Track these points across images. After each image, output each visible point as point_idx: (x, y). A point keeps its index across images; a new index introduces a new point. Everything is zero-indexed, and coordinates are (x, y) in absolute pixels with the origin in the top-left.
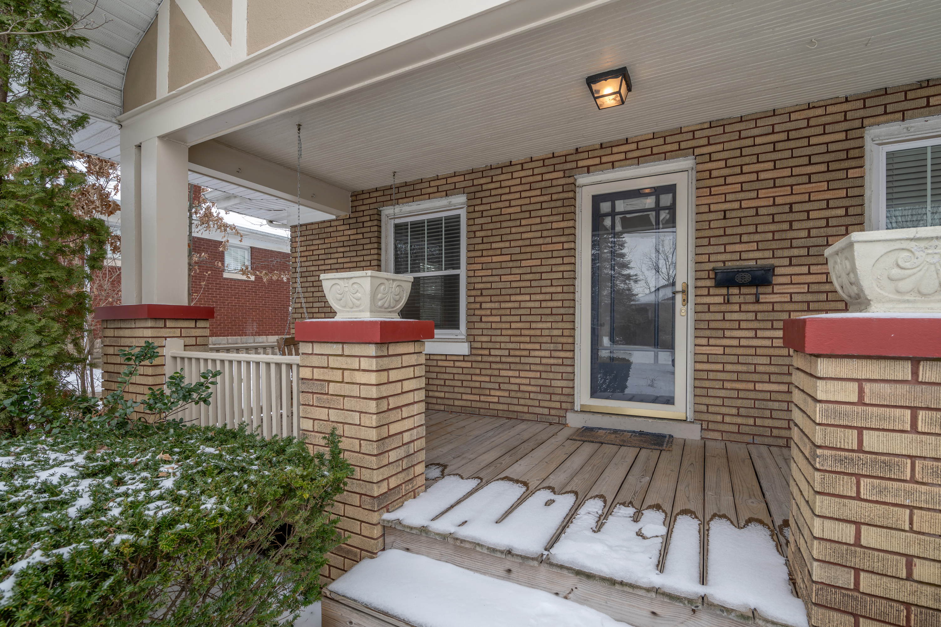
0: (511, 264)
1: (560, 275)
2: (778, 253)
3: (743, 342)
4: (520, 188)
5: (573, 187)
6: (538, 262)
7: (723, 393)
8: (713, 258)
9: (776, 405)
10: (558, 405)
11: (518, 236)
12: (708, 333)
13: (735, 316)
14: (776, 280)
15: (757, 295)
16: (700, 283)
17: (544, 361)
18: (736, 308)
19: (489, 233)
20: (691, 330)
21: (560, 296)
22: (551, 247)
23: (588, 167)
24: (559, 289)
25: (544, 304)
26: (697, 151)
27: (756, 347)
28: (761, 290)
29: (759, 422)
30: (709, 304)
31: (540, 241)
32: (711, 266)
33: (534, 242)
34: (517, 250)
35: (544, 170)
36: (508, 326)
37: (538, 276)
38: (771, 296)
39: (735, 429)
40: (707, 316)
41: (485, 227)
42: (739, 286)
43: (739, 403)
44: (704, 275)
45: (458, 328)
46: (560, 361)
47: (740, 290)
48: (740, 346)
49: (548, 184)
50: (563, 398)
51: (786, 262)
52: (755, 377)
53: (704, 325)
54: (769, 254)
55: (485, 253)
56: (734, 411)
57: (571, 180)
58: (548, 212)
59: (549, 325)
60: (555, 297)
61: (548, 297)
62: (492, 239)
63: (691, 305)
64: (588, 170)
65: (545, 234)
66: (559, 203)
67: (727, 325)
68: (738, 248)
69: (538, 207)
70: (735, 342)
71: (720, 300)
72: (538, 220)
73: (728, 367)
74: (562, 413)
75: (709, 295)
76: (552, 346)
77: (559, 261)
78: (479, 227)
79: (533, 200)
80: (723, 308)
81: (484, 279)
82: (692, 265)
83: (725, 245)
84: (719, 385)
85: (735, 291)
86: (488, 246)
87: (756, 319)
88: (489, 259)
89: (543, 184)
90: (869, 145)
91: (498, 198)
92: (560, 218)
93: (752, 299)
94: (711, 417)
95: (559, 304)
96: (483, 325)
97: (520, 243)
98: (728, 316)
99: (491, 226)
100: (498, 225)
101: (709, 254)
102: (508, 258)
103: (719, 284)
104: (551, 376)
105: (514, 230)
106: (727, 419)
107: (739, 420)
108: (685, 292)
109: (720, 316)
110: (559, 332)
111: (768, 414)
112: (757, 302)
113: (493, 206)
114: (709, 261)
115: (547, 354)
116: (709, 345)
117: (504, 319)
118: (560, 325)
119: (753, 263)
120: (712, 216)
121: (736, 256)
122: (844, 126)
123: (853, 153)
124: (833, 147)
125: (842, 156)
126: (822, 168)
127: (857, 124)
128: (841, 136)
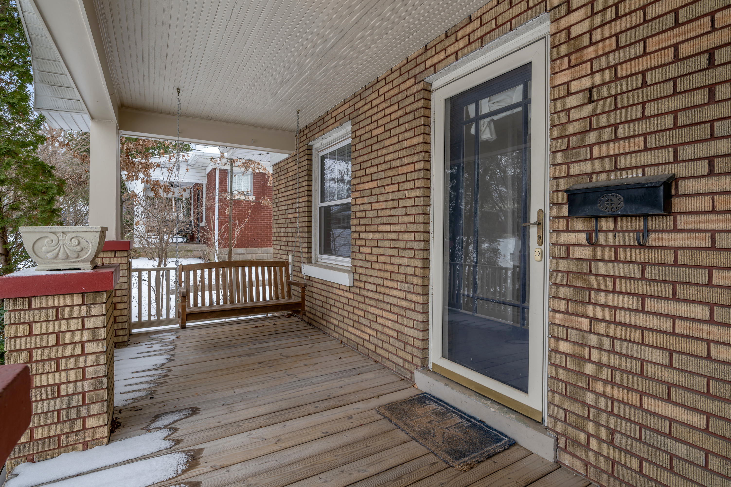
0: (378, 191)
1: (412, 202)
2: (687, 152)
3: (622, 316)
4: (384, 105)
5: (428, 93)
6: (396, 187)
7: (588, 398)
8: (573, 170)
9: (681, 449)
11: (383, 159)
12: (566, 293)
13: (608, 269)
14: (680, 205)
15: (644, 233)
16: (556, 212)
17: (400, 303)
18: (610, 254)
19: (364, 158)
20: (548, 286)
22: (405, 169)
23: (435, 65)
25: (401, 236)
26: (551, 3)
27: (643, 329)
28: (653, 223)
30: (568, 246)
31: (398, 163)
32: (570, 183)
33: (393, 164)
36: (376, 258)
37: (396, 204)
38: (672, 236)
39: (606, 466)
40: (566, 265)
41: (362, 152)
43: (614, 422)
44: (561, 198)
47: (616, 222)
48: (615, 323)
51: (702, 168)
52: (642, 384)
53: (561, 279)
55: (362, 180)
56: (607, 435)
57: (421, 86)
58: (404, 128)
59: (404, 261)
60: (409, 228)
61: (404, 228)
62: (366, 165)
63: (547, 244)
64: (435, 68)
65: (401, 154)
66: (412, 116)
67: (595, 283)
68: (612, 148)
69: (396, 123)
70: (608, 315)
71: (582, 238)
73: (598, 356)
75: (568, 230)
76: (406, 287)
77: (412, 185)
79: (393, 117)
80: (590, 253)
82: (549, 182)
83: (591, 146)
84: (582, 381)
85: (607, 224)
86: (363, 172)
87: (643, 278)
88: (364, 186)
91: (370, 120)
93: (636, 239)
94: (570, 432)
95: (412, 236)
96: (360, 256)
97: (384, 167)
98: (597, 268)
101: (568, 164)
102: (376, 184)
104: (405, 321)
106: (595, 445)
107: (614, 454)
108: (541, 225)
109: (583, 267)
110: (412, 271)
111: (665, 461)
112: (642, 246)
113: (367, 129)
114: (568, 176)
115: (403, 295)
116: (567, 313)
117: (373, 250)
119: (636, 174)
120: (572, 101)
121: (609, 164)
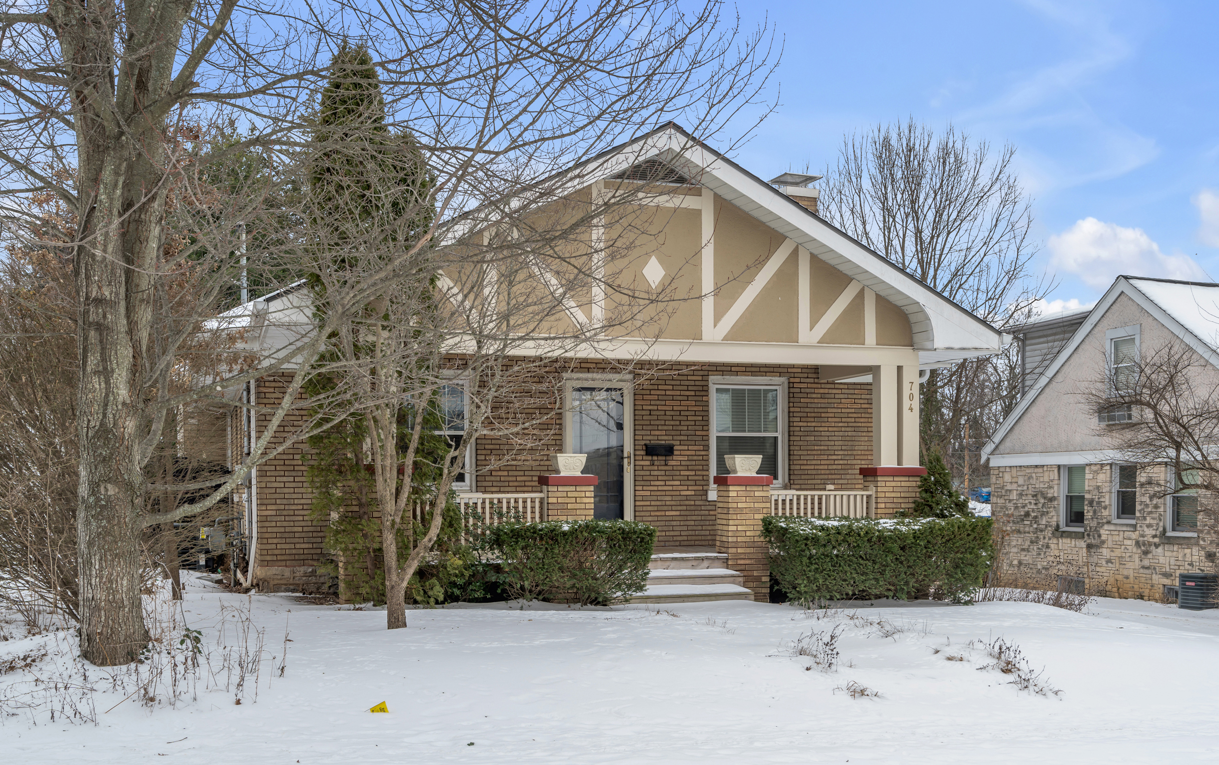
1: (553, 442)
2: (675, 438)
3: (660, 488)
5: (560, 380)
6: (537, 432)
7: (650, 518)
8: (645, 438)
9: (674, 523)
11: (522, 411)
12: (641, 483)
13: (656, 473)
14: (676, 453)
15: (666, 461)
16: (637, 452)
18: (656, 468)
20: (633, 481)
22: (546, 421)
23: (572, 369)
25: (542, 463)
26: (636, 372)
27: (665, 491)
28: (668, 458)
29: (667, 533)
30: (641, 465)
31: (538, 416)
32: (643, 443)
33: (534, 416)
36: (514, 479)
38: (672, 461)
40: (641, 473)
42: (657, 455)
43: (658, 523)
44: (640, 447)
45: (464, 481)
47: (658, 457)
48: (658, 490)
51: (678, 442)
52: (665, 508)
53: (640, 478)
54: (671, 438)
57: (559, 375)
62: (500, 410)
63: (632, 465)
65: (542, 411)
67: (651, 478)
70: (655, 488)
71: (648, 463)
73: (653, 503)
75: (641, 459)
77: (552, 432)
80: (650, 468)
81: (493, 441)
82: (632, 442)
83: (650, 430)
84: (647, 514)
85: (655, 458)
87: (665, 475)
90: (710, 385)
93: (664, 463)
96: (493, 478)
97: (523, 416)
98: (653, 473)
101: (642, 435)
103: (646, 454)
108: (629, 457)
109: (648, 473)
111: (671, 528)
112: (666, 465)
114: (642, 439)
116: (641, 490)
117: (511, 473)
119: (664, 442)
120: (644, 413)
121: (656, 438)
122: (701, 373)
123: (705, 388)
124: (697, 383)
125: (701, 388)
126: (693, 393)
127: (706, 373)
128: (700, 378)
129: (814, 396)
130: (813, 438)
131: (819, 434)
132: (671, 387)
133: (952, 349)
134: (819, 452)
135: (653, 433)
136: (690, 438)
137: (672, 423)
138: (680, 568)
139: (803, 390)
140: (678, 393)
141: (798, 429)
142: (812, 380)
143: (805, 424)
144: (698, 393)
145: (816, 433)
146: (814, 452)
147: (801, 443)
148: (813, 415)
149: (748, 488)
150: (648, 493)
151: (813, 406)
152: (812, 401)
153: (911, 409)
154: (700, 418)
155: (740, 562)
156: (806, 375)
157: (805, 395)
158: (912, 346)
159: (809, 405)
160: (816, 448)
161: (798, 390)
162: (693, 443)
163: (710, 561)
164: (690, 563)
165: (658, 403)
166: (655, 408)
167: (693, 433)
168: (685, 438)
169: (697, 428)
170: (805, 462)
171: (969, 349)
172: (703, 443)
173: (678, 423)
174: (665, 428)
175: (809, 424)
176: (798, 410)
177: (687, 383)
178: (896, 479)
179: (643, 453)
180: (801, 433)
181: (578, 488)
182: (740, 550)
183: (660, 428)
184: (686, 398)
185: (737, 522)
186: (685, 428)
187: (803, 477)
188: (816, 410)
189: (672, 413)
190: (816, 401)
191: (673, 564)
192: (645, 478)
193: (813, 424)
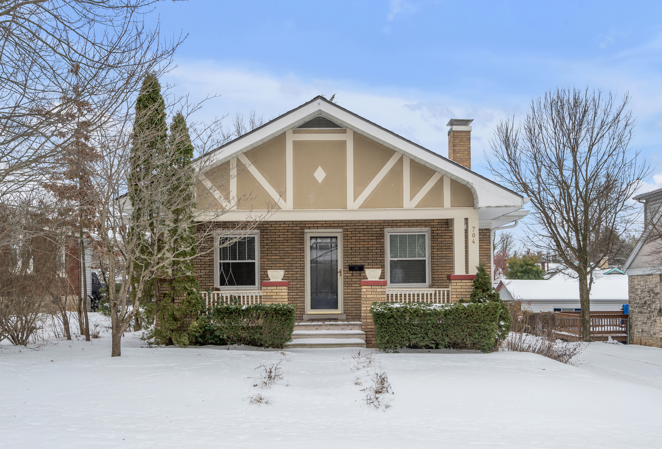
0: (280, 260)
1: (299, 265)
2: (365, 261)
3: (357, 288)
4: (283, 231)
5: (303, 233)
6: (291, 260)
7: (352, 304)
8: (348, 262)
10: (299, 313)
11: (283, 249)
12: (347, 285)
13: (355, 280)
14: (365, 269)
15: (360, 273)
16: (345, 269)
17: (294, 297)
18: (355, 277)
19: (271, 247)
20: (342, 284)
21: (300, 273)
22: (296, 254)
23: (309, 227)
24: (299, 270)
25: (293, 275)
26: (344, 228)
27: (360, 289)
28: (361, 272)
30: (347, 276)
31: (292, 252)
32: (348, 264)
33: (289, 252)
34: (283, 254)
35: (293, 225)
37: (291, 265)
38: (364, 274)
39: (355, 314)
40: (347, 280)
41: (268, 244)
42: (355, 270)
43: (356, 306)
44: (346, 267)
45: (255, 285)
46: (300, 296)
47: (356, 272)
49: (295, 231)
50: (301, 310)
51: (367, 264)
53: (346, 283)
54: (363, 261)
55: (269, 255)
56: (355, 309)
57: (303, 231)
58: (295, 241)
59: (296, 283)
60: (298, 273)
61: (295, 273)
62: (272, 249)
63: (342, 276)
64: (309, 228)
65: (294, 249)
66: (299, 239)
67: (352, 283)
68: (355, 259)
69: (291, 239)
70: (355, 288)
71: (350, 275)
72: (291, 244)
73: (353, 296)
74: (301, 315)
75: (347, 273)
76: (297, 291)
77: (299, 260)
78: (266, 244)
79: (289, 236)
80: (352, 277)
81: (268, 265)
82: (342, 263)
84: (350, 301)
85: (354, 272)
86: (270, 252)
87: (360, 281)
88: (271, 257)
89: (292, 231)
90: (385, 232)
91: (274, 234)
92: (299, 244)
93: (359, 275)
94: (349, 312)
95: (299, 275)
97: (284, 252)
98: (353, 280)
99: (271, 244)
100: (274, 244)
101: (347, 260)
102: (279, 257)
103: (350, 270)
104: (297, 302)
105: (281, 247)
106: (353, 312)
107: (356, 312)
108: (340, 272)
109: (350, 280)
110: (299, 286)
112: (360, 276)
113: (272, 236)
115: (295, 294)
116: (347, 289)
118: (300, 283)
119: (359, 264)
120: (348, 249)
121: (355, 262)
122: (380, 227)
123: (382, 235)
124: (377, 232)
125: (379, 235)
126: (375, 238)
127: (382, 227)
128: (379, 230)
129: (446, 237)
130: (445, 260)
131: (449, 258)
132: (363, 235)
133: (490, 207)
134: (449, 268)
135: (353, 259)
136: (373, 261)
137: (364, 254)
138: (334, 330)
139: (439, 234)
140: (367, 238)
141: (437, 255)
142: (444, 229)
143: (440, 253)
144: (378, 238)
145: (447, 258)
146: (446, 268)
147: (438, 263)
148: (445, 247)
149: (373, 287)
150: (351, 291)
151: (445, 242)
152: (445, 240)
153: (474, 242)
154: (380, 251)
155: (368, 327)
156: (441, 226)
157: (440, 237)
158: (474, 207)
159: (443, 242)
160: (447, 265)
161: (436, 234)
162: (376, 264)
163: (352, 326)
164: (341, 327)
165: (356, 243)
166: (354, 246)
167: (375, 259)
168: (371, 261)
169: (377, 256)
170: (441, 273)
171: (502, 207)
172: (381, 264)
173: (367, 254)
174: (360, 256)
175: (443, 252)
176: (437, 245)
177: (372, 232)
178: (463, 281)
179: (348, 269)
180: (438, 258)
181: (278, 288)
182: (368, 321)
183: (357, 256)
184: (371, 240)
185: (366, 305)
186: (371, 256)
187: (439, 281)
188: (447, 245)
189: (364, 248)
190: (447, 240)
191: (331, 327)
192: (349, 283)
193: (445, 252)
